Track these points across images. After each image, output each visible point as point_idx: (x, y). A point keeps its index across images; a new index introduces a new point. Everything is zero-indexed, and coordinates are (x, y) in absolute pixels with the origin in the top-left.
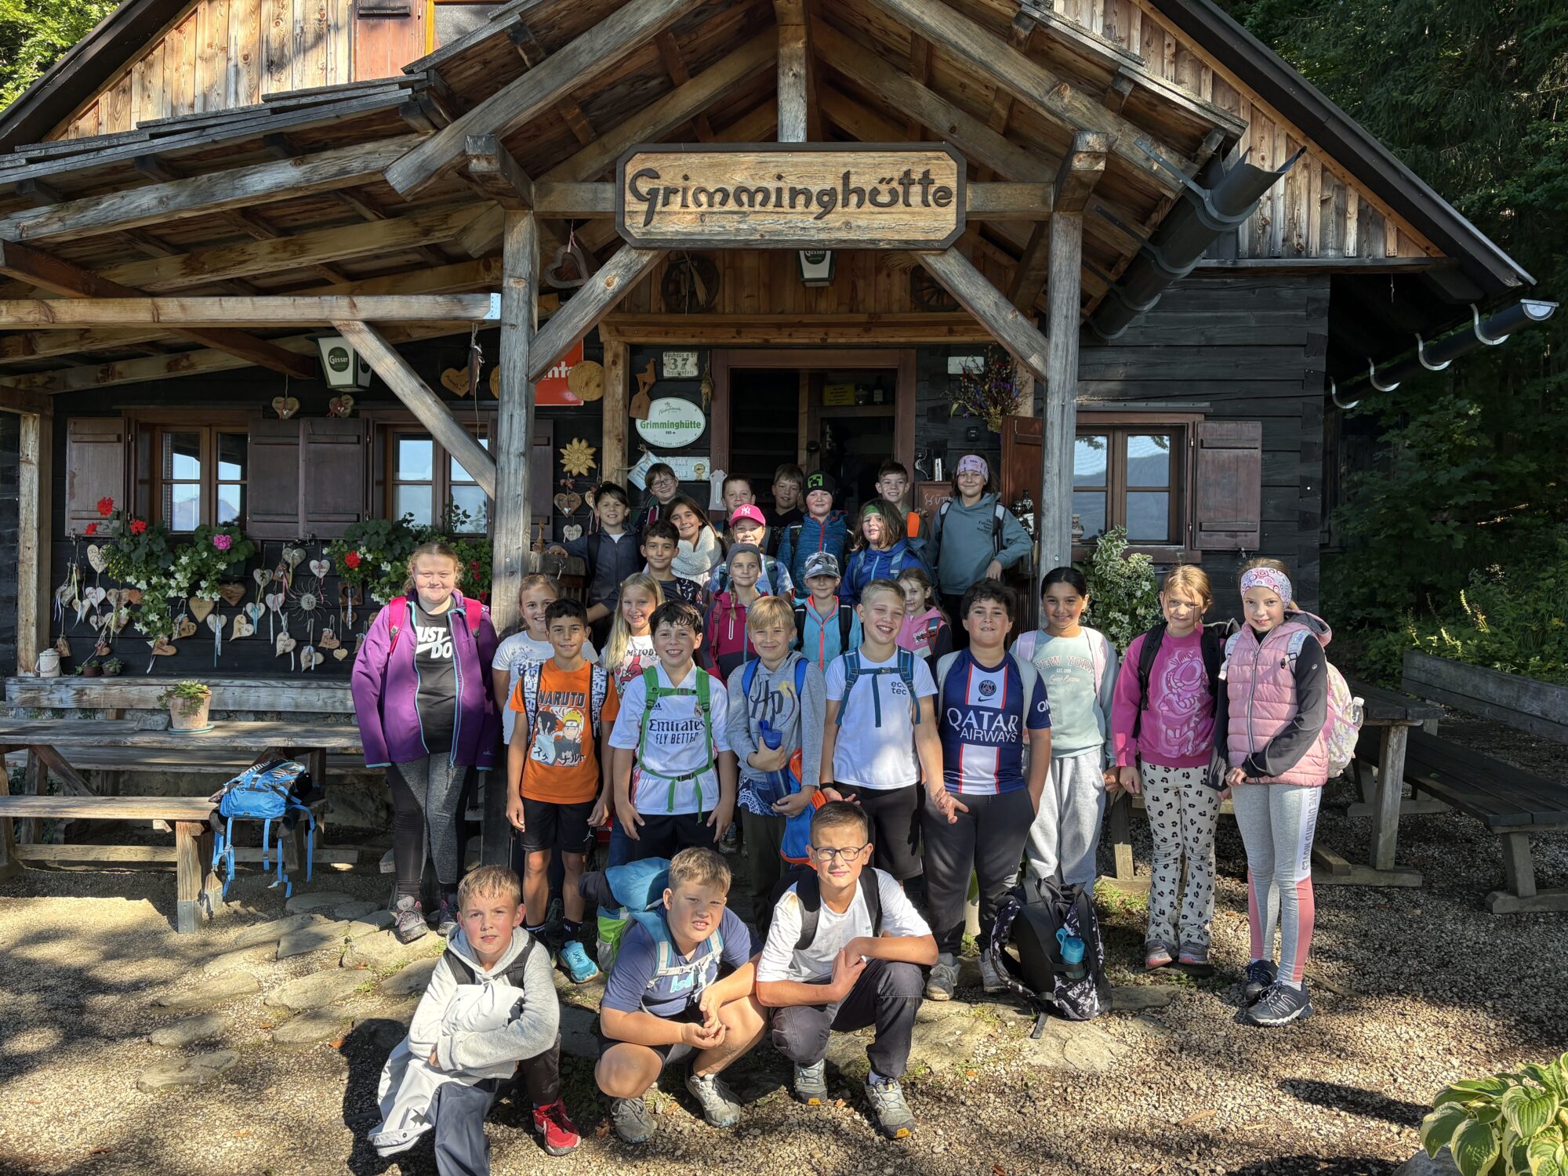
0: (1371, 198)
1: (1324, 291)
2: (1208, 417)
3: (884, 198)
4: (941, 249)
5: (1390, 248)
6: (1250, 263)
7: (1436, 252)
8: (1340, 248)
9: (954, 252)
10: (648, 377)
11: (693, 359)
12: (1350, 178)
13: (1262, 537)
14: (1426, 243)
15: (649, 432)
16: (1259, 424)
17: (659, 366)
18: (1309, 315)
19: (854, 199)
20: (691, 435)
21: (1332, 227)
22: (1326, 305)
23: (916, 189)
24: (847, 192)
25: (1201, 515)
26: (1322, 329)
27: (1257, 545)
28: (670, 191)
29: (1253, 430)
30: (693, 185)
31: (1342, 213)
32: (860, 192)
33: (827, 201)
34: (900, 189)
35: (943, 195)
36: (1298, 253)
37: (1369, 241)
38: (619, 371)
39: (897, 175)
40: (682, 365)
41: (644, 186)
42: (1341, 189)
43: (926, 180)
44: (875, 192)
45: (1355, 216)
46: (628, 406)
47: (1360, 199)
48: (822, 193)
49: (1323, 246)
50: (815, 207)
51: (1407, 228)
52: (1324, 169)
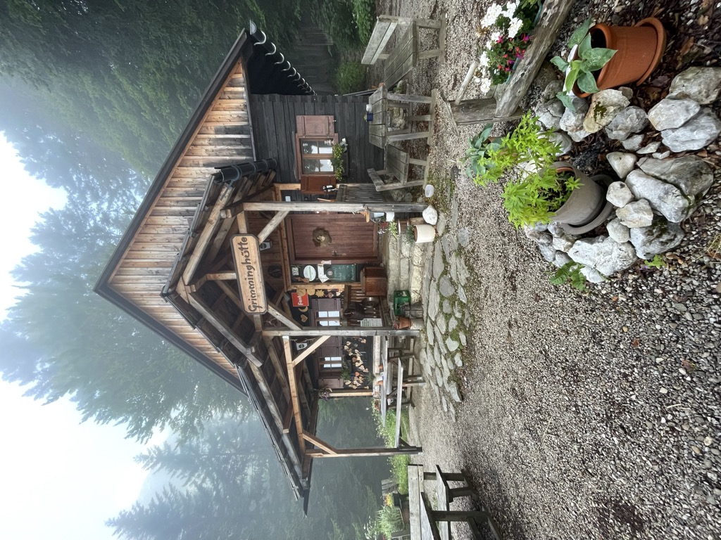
0: (227, 83)
1: (256, 96)
2: (296, 132)
3: (247, 254)
4: (258, 239)
5: (240, 77)
6: (250, 122)
7: (240, 61)
8: (242, 93)
9: (259, 236)
10: (299, 279)
11: (293, 269)
12: (221, 90)
13: (330, 115)
14: (237, 64)
15: (313, 278)
16: (297, 117)
17: (296, 276)
18: (264, 101)
19: (248, 261)
20: (312, 268)
21: (237, 95)
22: (260, 95)
23: (244, 246)
24: (247, 263)
25: (324, 134)
26: (267, 97)
27: (332, 116)
28: (253, 303)
29: (299, 118)
30: (251, 298)
31: (231, 92)
32: (246, 260)
33: (250, 268)
34: (244, 250)
35: (244, 240)
36: (246, 106)
37: (239, 83)
38: (298, 286)
39: (240, 251)
40: (296, 271)
41: (253, 309)
42: (225, 93)
43: (240, 244)
44: (246, 256)
45: (232, 88)
46: (307, 284)
47: (227, 86)
48: (248, 269)
49: (243, 98)
50: (252, 270)
51: (234, 71)
52: (220, 99)
